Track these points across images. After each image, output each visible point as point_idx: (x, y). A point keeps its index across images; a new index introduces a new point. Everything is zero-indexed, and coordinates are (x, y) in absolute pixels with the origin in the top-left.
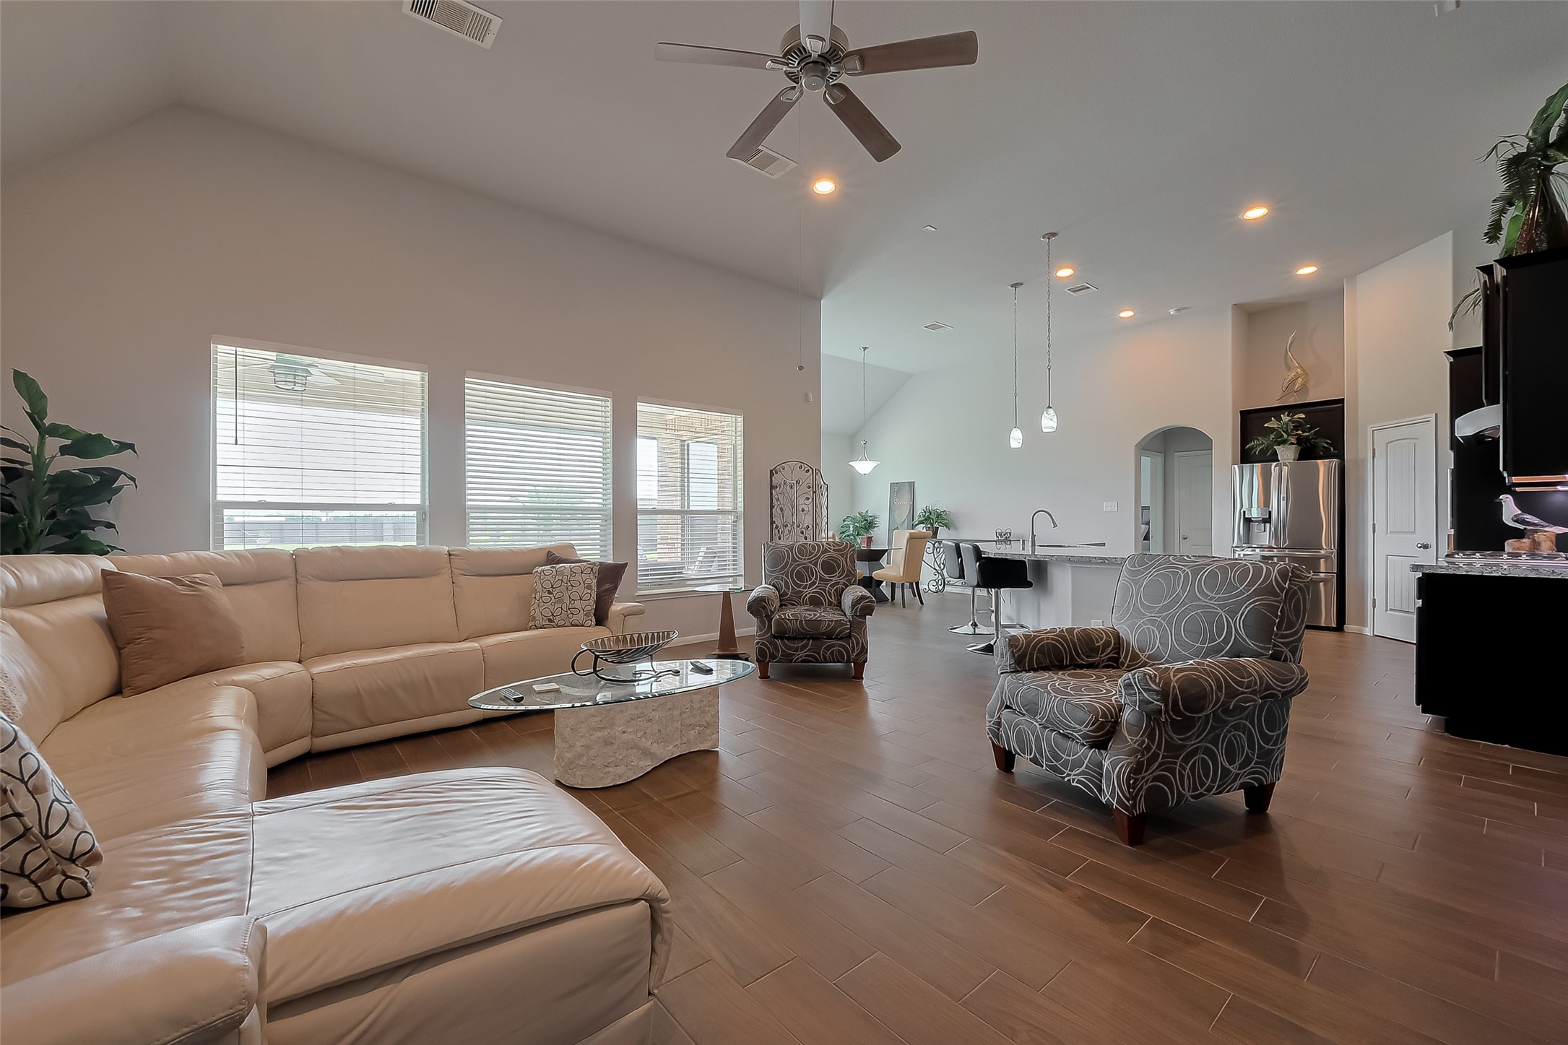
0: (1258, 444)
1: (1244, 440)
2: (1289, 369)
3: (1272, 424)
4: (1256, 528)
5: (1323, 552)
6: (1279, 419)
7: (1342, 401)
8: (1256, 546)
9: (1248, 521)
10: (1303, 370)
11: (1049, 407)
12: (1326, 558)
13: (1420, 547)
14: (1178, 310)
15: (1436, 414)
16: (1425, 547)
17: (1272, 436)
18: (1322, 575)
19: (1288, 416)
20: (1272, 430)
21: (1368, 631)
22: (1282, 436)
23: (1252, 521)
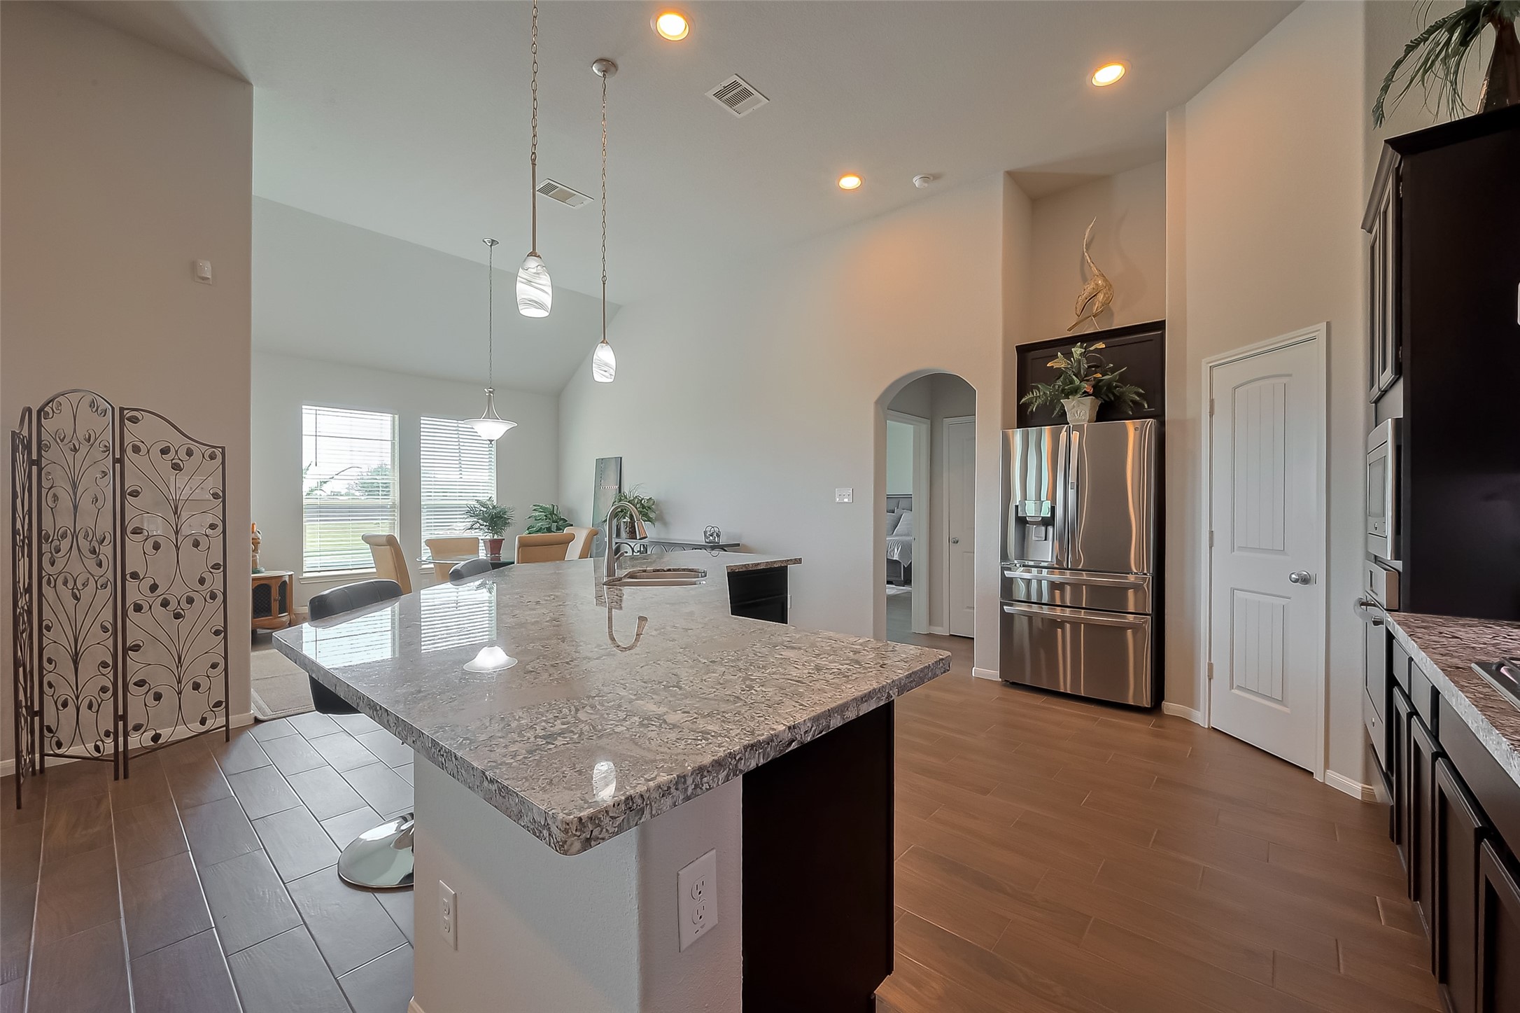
0: (1038, 396)
1: (1022, 390)
2: (1085, 280)
3: (1059, 363)
4: (1035, 533)
5: (1131, 578)
6: (1068, 355)
7: (1160, 325)
8: (1031, 563)
9: (1022, 522)
10: (1105, 280)
11: (533, 254)
12: (1137, 587)
13: (1296, 581)
14: (925, 178)
15: (1329, 325)
16: (1305, 580)
17: (1059, 383)
18: (1131, 618)
19: (1081, 347)
20: (1059, 373)
21: (1200, 717)
22: (1072, 382)
23: (1027, 522)
